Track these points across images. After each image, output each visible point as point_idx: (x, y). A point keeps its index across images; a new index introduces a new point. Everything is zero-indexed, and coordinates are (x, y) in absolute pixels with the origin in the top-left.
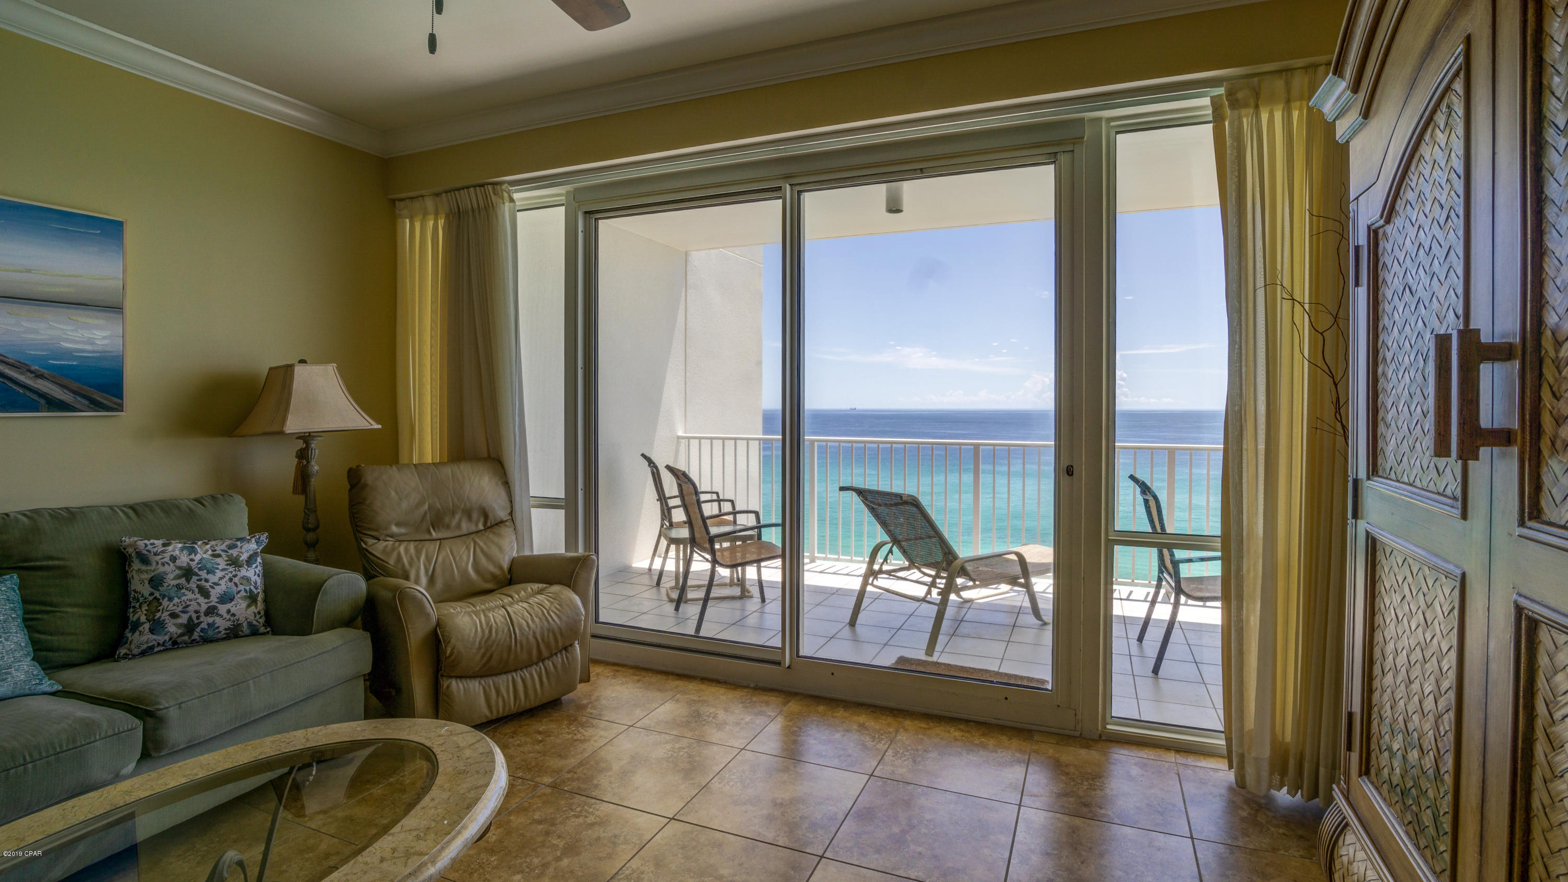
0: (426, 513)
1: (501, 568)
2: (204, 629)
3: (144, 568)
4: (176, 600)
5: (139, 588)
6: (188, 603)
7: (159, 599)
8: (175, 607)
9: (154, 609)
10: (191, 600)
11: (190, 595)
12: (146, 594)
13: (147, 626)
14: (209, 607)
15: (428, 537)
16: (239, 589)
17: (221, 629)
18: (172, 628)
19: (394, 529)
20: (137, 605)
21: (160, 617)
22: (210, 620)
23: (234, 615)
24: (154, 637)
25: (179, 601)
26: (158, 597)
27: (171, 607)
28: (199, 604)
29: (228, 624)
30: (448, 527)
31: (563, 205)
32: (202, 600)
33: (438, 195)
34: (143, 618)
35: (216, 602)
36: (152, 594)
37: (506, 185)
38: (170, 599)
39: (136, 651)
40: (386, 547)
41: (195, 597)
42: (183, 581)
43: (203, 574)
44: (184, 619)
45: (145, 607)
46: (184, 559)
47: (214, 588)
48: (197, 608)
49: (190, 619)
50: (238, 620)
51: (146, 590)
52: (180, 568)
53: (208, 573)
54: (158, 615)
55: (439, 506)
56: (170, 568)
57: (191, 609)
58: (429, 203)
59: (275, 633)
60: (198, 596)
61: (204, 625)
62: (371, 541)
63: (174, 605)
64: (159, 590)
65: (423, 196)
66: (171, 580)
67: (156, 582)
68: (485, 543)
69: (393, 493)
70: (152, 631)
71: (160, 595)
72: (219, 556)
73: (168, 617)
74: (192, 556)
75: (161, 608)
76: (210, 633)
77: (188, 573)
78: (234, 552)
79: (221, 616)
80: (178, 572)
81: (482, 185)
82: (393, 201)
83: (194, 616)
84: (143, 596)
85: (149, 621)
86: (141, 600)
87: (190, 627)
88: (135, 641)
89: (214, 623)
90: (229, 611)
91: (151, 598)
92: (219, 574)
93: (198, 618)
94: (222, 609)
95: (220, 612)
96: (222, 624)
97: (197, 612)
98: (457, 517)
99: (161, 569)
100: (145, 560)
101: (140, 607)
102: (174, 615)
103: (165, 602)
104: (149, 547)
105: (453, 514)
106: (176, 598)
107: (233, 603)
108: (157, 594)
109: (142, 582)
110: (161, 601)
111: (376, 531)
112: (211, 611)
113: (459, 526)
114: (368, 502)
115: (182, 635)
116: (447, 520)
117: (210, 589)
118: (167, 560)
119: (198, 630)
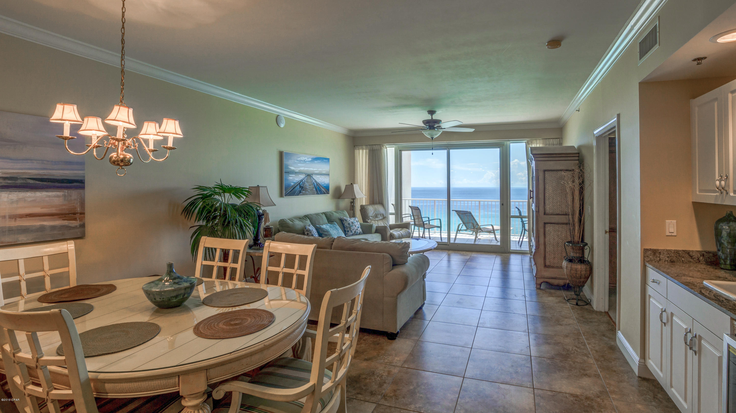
11: (354, 227)
19: (371, 218)
30: (378, 218)
51: (348, 225)
56: (350, 222)
66: (351, 224)
67: (349, 224)
92: (356, 223)
103: (351, 227)
113: (379, 218)
116: (378, 216)
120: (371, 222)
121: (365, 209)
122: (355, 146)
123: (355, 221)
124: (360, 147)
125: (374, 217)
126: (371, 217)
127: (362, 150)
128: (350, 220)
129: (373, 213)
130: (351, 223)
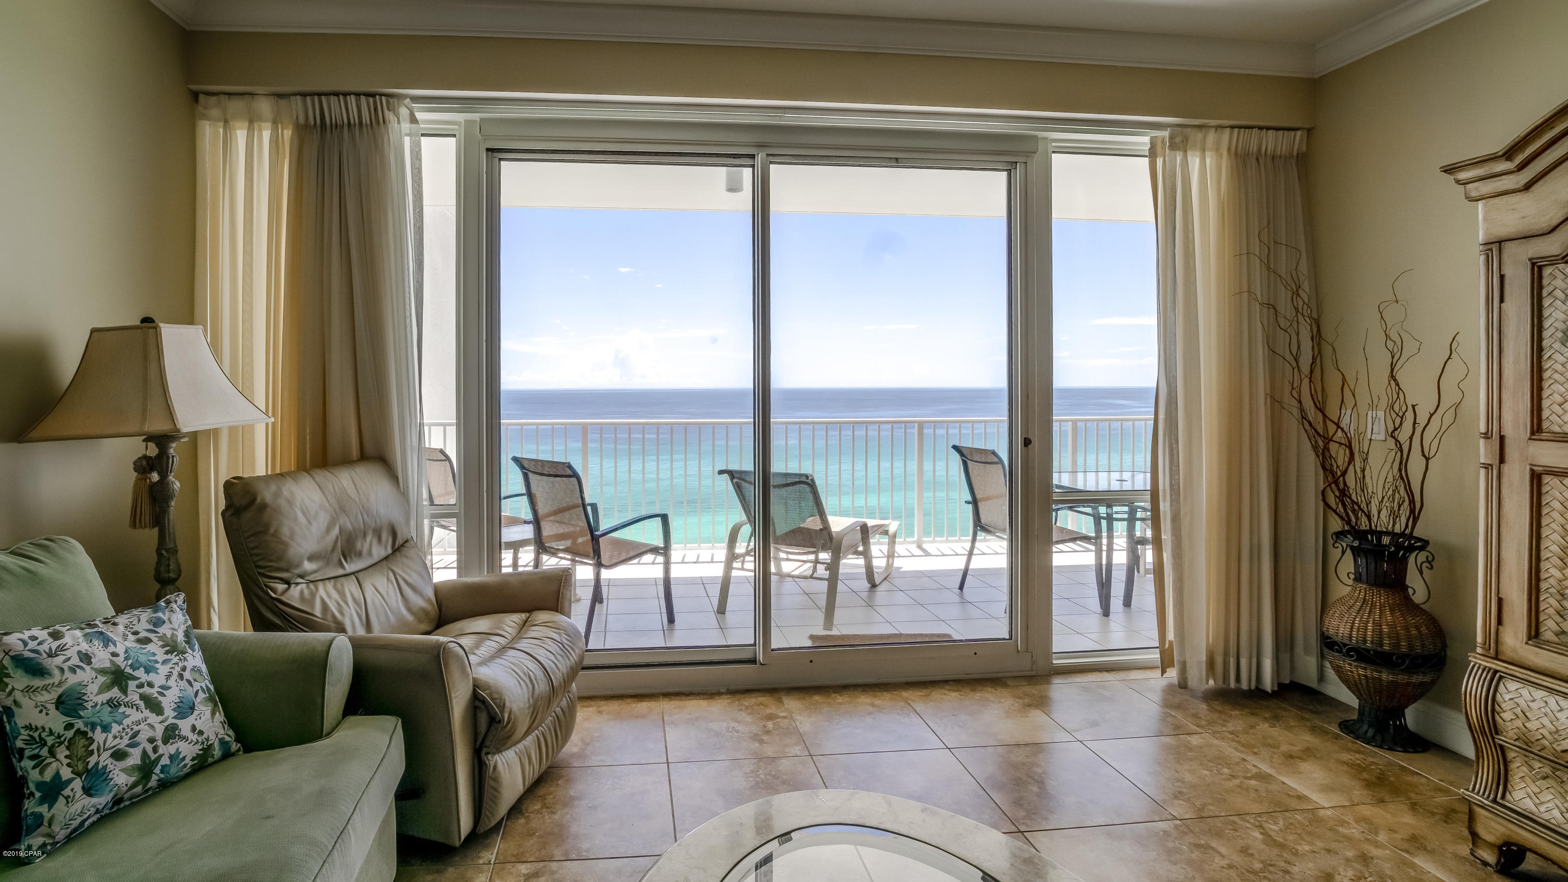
0: (337, 538)
1: (429, 601)
2: (166, 765)
3: (38, 682)
4: (116, 728)
5: (39, 720)
6: (136, 728)
7: (85, 733)
8: (117, 741)
9: (81, 752)
10: (138, 723)
11: (135, 716)
12: (58, 728)
13: (77, 784)
14: (166, 728)
15: (341, 572)
16: (195, 689)
17: (187, 761)
18: (121, 778)
19: (308, 566)
20: (44, 752)
21: (97, 764)
22: (171, 749)
23: (201, 733)
24: (94, 800)
25: (120, 728)
26: (83, 729)
27: (111, 742)
28: (151, 726)
29: (196, 750)
30: (359, 555)
31: (454, 136)
32: (153, 718)
33: (280, 96)
34: (66, 773)
35: (174, 718)
36: (69, 726)
37: (408, 100)
38: (106, 728)
39: (61, 835)
40: (302, 592)
41: (143, 716)
42: (115, 692)
43: (140, 673)
44: (135, 758)
45: (62, 752)
46: (102, 657)
47: (163, 695)
48: (150, 734)
49: (145, 754)
50: (207, 740)
51: (56, 721)
52: (102, 671)
53: (148, 671)
54: (92, 760)
55: (350, 526)
56: (85, 675)
57: (142, 737)
58: (264, 106)
59: (248, 748)
60: (147, 713)
61: (165, 761)
62: (281, 587)
63: (115, 737)
64: (80, 717)
65: (252, 94)
68: (404, 571)
69: (300, 515)
70: (88, 791)
71: (86, 725)
72: (147, 641)
73: (110, 760)
74: (111, 648)
75: (94, 747)
76: (173, 771)
77: (118, 678)
78: (164, 630)
79: (185, 738)
80: (102, 679)
81: (373, 95)
82: (195, 96)
83: (149, 748)
84: (51, 733)
85: (79, 775)
86: (50, 740)
87: (146, 768)
88: (60, 818)
89: (178, 752)
90: (194, 728)
91: (70, 734)
92: (163, 670)
93: (155, 750)
94: (185, 726)
95: (183, 733)
96: (188, 750)
97: (151, 740)
98: (368, 539)
99: (72, 679)
100: (34, 668)
101: (52, 753)
102: (119, 755)
103: (99, 736)
104: (32, 645)
105: (365, 536)
106: (114, 725)
107: (196, 713)
108: (79, 724)
109: (42, 708)
110: (90, 734)
111: (287, 570)
112: (171, 734)
114: (272, 530)
115: (134, 785)
116: (359, 545)
117: (160, 698)
118: (75, 661)
119: (157, 770)
120: (313, 595)
121: (264, 507)
122: (202, 98)
123: (154, 647)
124: (236, 105)
125: (335, 558)
126: (311, 558)
127: (251, 122)
128: (86, 658)
129: (328, 530)
130: (93, 688)
